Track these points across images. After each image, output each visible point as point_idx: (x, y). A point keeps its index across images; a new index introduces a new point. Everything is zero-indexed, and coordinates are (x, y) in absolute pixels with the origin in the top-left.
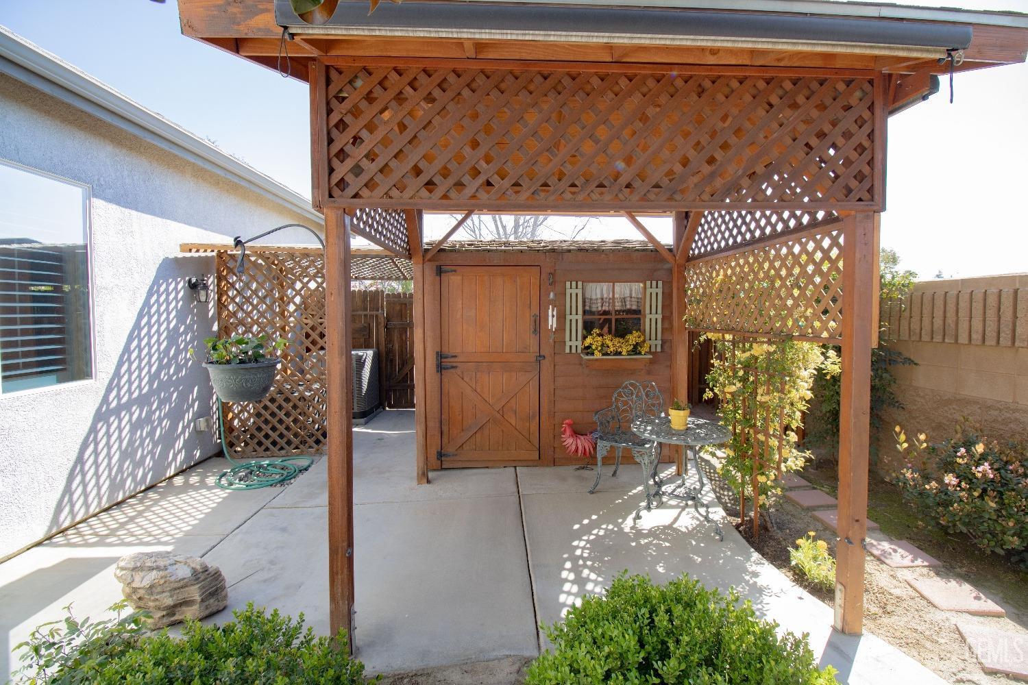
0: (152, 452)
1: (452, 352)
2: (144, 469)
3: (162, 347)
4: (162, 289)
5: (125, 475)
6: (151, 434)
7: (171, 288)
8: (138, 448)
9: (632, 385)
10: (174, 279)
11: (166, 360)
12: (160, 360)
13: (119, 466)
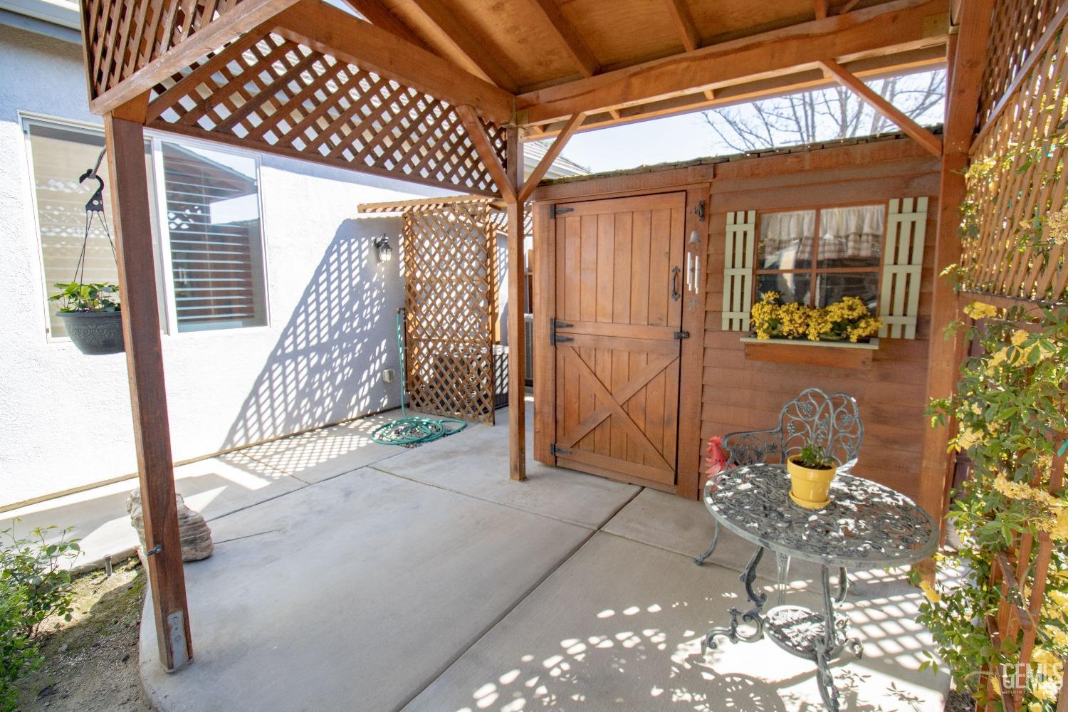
0: (332, 395)
1: (568, 320)
2: (323, 409)
3: (344, 302)
4: (343, 248)
5: (303, 411)
6: (332, 378)
7: (353, 247)
8: (317, 389)
9: (815, 395)
10: (358, 239)
11: (348, 314)
12: (342, 314)
13: (296, 403)
